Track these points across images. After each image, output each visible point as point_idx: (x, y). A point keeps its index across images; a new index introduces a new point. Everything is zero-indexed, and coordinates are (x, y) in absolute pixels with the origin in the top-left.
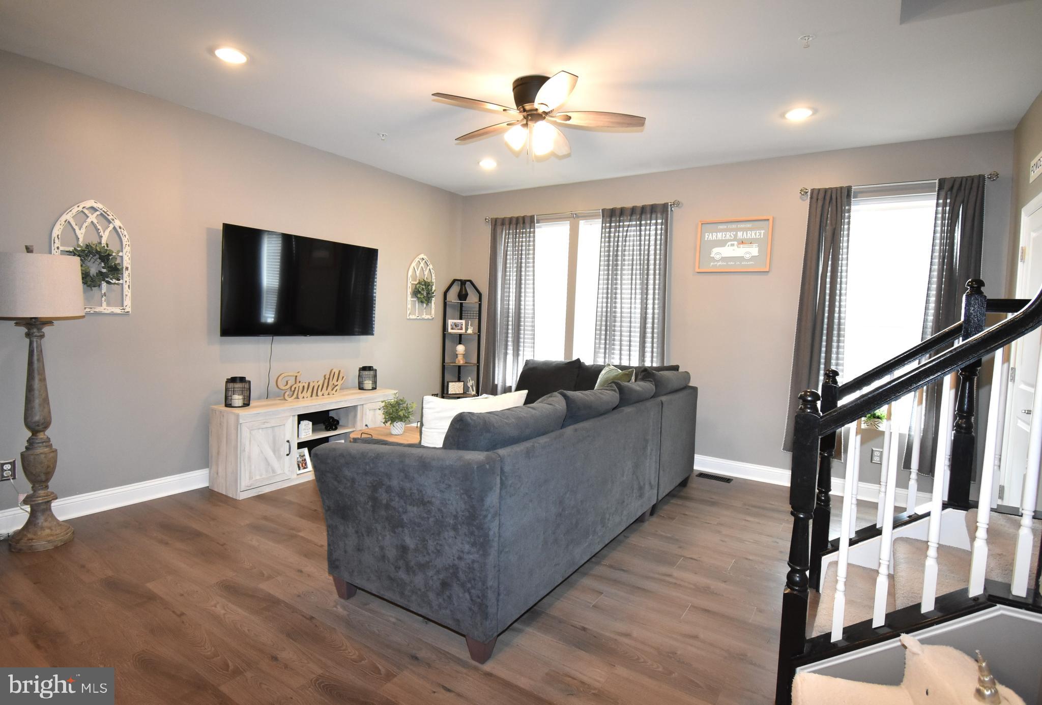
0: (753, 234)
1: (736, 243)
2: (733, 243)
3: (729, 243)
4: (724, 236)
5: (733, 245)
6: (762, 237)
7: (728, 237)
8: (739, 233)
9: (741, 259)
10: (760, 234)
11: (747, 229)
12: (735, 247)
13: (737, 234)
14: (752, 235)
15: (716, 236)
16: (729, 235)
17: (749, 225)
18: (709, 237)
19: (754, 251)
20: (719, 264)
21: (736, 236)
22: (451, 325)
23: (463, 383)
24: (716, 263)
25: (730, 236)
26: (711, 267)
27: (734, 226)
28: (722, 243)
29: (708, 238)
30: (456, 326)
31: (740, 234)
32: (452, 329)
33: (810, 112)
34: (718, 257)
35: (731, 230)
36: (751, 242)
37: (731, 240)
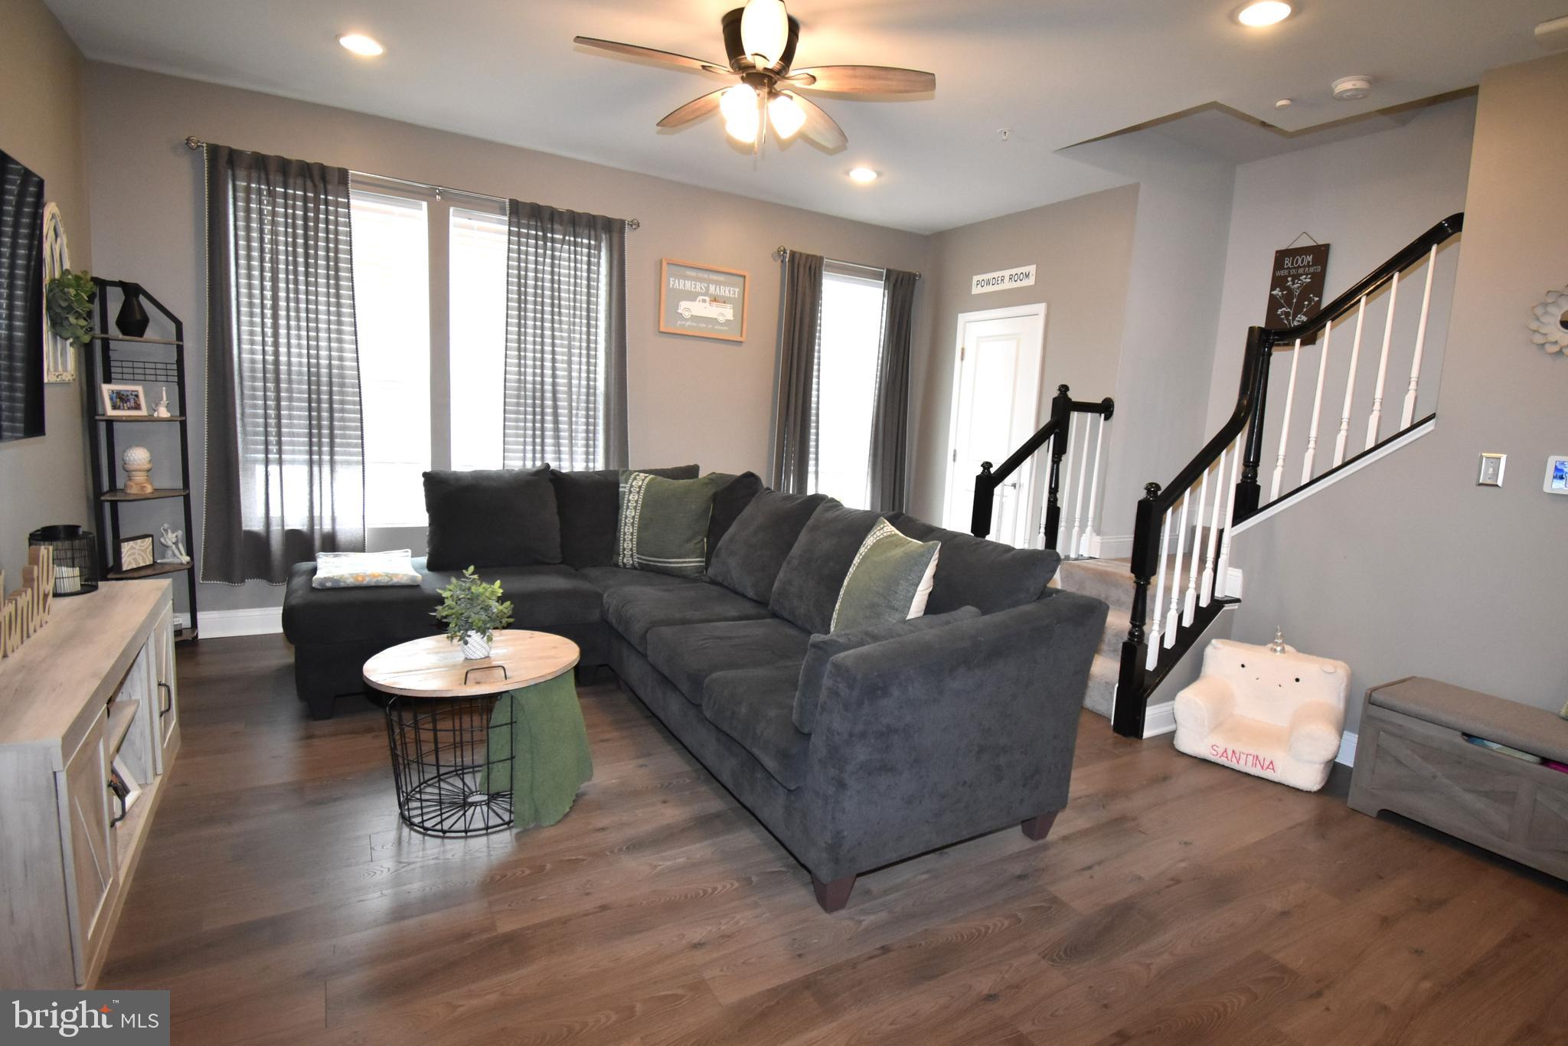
0: (727, 292)
1: (707, 299)
2: (704, 298)
3: (701, 298)
4: (693, 286)
5: (704, 301)
6: (736, 296)
7: (698, 289)
8: (711, 285)
9: (714, 321)
10: (735, 292)
11: (717, 283)
12: (707, 304)
13: (708, 286)
14: (725, 291)
15: (684, 285)
16: (699, 287)
17: (721, 278)
18: (676, 284)
19: (726, 313)
20: (687, 324)
21: (707, 289)
22: (111, 399)
23: (151, 538)
24: (684, 322)
25: (701, 287)
26: (678, 327)
27: (705, 275)
28: (692, 296)
29: (673, 285)
30: (121, 399)
31: (712, 288)
32: (115, 407)
33: (874, 175)
34: (687, 315)
35: (701, 280)
36: (724, 301)
37: (702, 295)
